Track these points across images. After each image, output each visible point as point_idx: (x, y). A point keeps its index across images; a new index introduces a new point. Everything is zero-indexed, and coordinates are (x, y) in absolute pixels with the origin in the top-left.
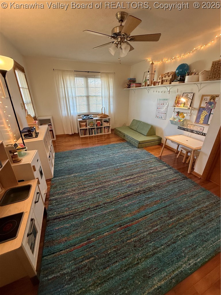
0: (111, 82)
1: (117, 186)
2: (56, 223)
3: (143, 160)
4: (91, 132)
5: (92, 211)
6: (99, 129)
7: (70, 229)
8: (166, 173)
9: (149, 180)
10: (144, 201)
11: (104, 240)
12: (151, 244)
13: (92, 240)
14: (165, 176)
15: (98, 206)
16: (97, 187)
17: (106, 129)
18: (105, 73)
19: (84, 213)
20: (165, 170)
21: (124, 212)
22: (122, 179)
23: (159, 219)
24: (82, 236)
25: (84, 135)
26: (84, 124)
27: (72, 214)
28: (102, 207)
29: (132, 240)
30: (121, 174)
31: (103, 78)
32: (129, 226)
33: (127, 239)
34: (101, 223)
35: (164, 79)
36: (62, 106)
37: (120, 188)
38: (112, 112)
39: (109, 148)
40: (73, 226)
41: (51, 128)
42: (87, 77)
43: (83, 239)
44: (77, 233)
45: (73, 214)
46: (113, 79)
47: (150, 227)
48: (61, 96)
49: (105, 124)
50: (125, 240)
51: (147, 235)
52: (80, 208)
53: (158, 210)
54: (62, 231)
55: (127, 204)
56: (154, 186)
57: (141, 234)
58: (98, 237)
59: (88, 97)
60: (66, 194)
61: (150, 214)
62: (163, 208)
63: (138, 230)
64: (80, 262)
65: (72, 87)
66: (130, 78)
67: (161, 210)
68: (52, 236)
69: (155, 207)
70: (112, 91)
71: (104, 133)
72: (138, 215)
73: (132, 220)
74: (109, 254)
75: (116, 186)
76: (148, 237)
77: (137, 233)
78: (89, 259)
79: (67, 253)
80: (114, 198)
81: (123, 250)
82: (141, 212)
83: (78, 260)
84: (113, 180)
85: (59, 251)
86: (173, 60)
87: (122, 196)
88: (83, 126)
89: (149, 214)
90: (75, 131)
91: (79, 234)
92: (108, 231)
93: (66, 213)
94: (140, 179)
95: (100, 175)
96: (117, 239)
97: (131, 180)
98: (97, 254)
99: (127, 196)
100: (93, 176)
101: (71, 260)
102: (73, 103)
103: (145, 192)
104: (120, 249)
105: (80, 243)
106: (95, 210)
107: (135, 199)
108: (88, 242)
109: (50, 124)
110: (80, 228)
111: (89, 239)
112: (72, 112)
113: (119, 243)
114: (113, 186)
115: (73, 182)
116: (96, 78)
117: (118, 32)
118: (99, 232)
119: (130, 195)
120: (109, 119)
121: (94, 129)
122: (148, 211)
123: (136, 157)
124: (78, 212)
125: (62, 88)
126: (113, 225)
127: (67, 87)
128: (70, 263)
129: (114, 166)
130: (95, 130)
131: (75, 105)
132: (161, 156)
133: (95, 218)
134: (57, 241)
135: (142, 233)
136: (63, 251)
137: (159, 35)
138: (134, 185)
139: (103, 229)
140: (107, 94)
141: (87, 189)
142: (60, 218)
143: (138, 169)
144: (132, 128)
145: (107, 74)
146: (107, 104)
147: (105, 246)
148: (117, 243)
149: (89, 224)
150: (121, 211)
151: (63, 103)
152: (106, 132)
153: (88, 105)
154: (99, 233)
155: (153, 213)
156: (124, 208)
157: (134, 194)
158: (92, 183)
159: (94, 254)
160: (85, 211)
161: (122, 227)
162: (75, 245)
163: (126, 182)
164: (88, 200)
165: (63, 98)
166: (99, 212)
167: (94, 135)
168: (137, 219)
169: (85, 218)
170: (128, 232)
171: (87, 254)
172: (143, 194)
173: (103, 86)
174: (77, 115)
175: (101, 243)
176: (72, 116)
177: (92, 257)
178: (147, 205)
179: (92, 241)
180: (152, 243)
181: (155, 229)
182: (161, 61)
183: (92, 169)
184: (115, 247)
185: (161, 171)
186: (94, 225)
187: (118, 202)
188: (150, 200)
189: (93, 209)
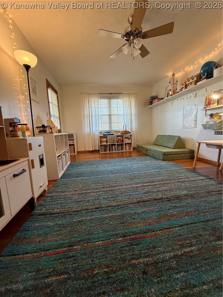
0: (133, 101)
1: (130, 191)
2: (39, 219)
3: (168, 170)
4: (112, 148)
5: (88, 212)
6: (120, 146)
7: (52, 229)
8: (204, 183)
9: (177, 188)
10: (169, 210)
11: (93, 251)
12: (179, 276)
13: (75, 247)
14: (203, 186)
15: (98, 208)
16: (104, 190)
17: (127, 146)
18: (127, 93)
19: (78, 214)
20: (202, 180)
21: (134, 219)
22: (139, 185)
23: (195, 237)
24: (63, 240)
25: (104, 151)
26: (105, 139)
27: (62, 213)
28: (104, 210)
29: (141, 260)
30: (137, 181)
31: (125, 98)
32: (138, 239)
33: (132, 257)
34: (96, 228)
35: (187, 83)
36: (86, 123)
37: (134, 193)
38: (134, 129)
39: (127, 160)
40: (58, 225)
41: (73, 142)
42: (110, 98)
43: (63, 244)
44: (59, 235)
45: (64, 213)
46: (135, 99)
47: (178, 247)
48: (86, 114)
49: (127, 141)
50: (128, 258)
51: (171, 258)
52: (75, 207)
53: (192, 223)
54: (41, 229)
55: (140, 210)
56: (185, 195)
57: (158, 254)
58: (86, 246)
59: (110, 116)
60: (66, 193)
61: (178, 227)
62: (202, 222)
63: (154, 247)
64: (43, 277)
65: (96, 107)
66: (152, 96)
67: (197, 225)
68: (26, 232)
69: (187, 219)
70: (134, 110)
71: (125, 150)
72: (157, 226)
73: (146, 230)
74: (94, 276)
75: (128, 191)
76: (172, 262)
77: (152, 251)
78: (60, 275)
79: (32, 258)
80: (123, 202)
81: (121, 275)
82: (161, 223)
83: (42, 273)
84: (126, 185)
85: (23, 254)
86: (196, 66)
87: (135, 201)
88: (104, 141)
89: (176, 227)
90: (96, 148)
91: (60, 236)
92: (103, 240)
93: (56, 211)
94: (163, 187)
95: (111, 180)
96: (115, 254)
97: (150, 187)
98: (74, 271)
99: (141, 202)
100: (103, 181)
101: (32, 271)
102: (96, 121)
103: (170, 200)
104: (116, 271)
105: (57, 249)
106: (93, 211)
107: (153, 206)
108: (67, 250)
109: (73, 139)
110: (66, 229)
111: (71, 246)
112: (94, 129)
113: (116, 260)
114: (124, 190)
115: (78, 184)
116: (119, 98)
117: (130, 30)
118: (89, 239)
119: (146, 201)
120: (131, 135)
121: (114, 146)
122: (174, 222)
123: (160, 167)
124: (71, 211)
125: (87, 107)
126: (114, 233)
127: (91, 107)
128: (30, 274)
129: (131, 173)
130: (116, 146)
131: (97, 123)
132: (194, 168)
133: (89, 221)
134: (28, 241)
135: (161, 253)
136: (28, 255)
137: (172, 24)
138: (153, 192)
139: (96, 236)
140: (129, 112)
141: (91, 191)
142: (47, 214)
143: (162, 177)
144: (157, 143)
145: (129, 95)
146: (129, 122)
147: (92, 261)
148: (113, 261)
149: (79, 227)
150: (129, 218)
151: (86, 121)
152: (128, 149)
153: (110, 123)
154: (88, 241)
155: (183, 227)
156: (134, 214)
157: (153, 200)
158: (99, 185)
159: (70, 269)
160: (80, 211)
161: (126, 238)
162: (48, 250)
163: (142, 188)
164: (88, 201)
165: (87, 116)
166: (98, 215)
167: (114, 151)
168: (154, 231)
169: (77, 219)
170: (135, 247)
171: (59, 267)
172: (167, 202)
173: (125, 105)
174: (99, 133)
175: (86, 255)
176: (94, 133)
177: (65, 274)
178: (173, 216)
179: (74, 249)
180: (182, 274)
181: (187, 250)
182: (182, 71)
183: (103, 175)
184: (108, 266)
185: (196, 180)
186: (85, 229)
187: (128, 206)
188: (178, 209)
189: (91, 211)
